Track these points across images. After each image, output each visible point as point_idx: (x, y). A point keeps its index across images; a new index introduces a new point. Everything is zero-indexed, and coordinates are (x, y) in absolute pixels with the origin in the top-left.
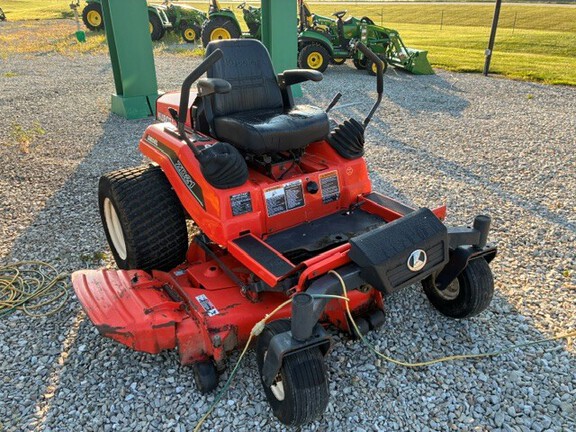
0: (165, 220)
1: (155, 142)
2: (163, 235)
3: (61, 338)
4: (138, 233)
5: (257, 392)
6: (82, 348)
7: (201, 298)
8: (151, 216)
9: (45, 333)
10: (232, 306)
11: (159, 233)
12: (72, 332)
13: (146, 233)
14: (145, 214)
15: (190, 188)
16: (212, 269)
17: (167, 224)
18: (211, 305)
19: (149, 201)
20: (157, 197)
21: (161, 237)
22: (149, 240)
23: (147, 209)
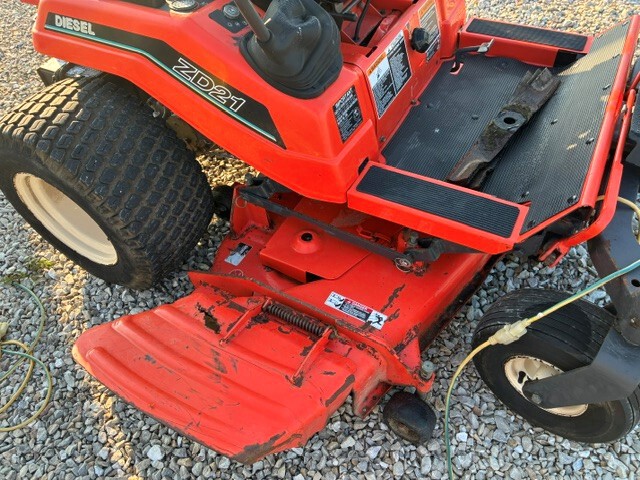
0: (173, 180)
1: (84, 28)
2: (180, 207)
3: (103, 453)
4: (139, 223)
5: (477, 398)
6: (155, 453)
7: (334, 300)
8: (146, 183)
9: (63, 455)
10: (395, 295)
11: (173, 207)
12: (112, 432)
13: (153, 216)
14: (136, 184)
15: (232, 111)
16: (306, 238)
17: (178, 185)
18: (364, 308)
19: (131, 155)
20: (139, 141)
21: (177, 212)
22: (161, 228)
23: (134, 171)
